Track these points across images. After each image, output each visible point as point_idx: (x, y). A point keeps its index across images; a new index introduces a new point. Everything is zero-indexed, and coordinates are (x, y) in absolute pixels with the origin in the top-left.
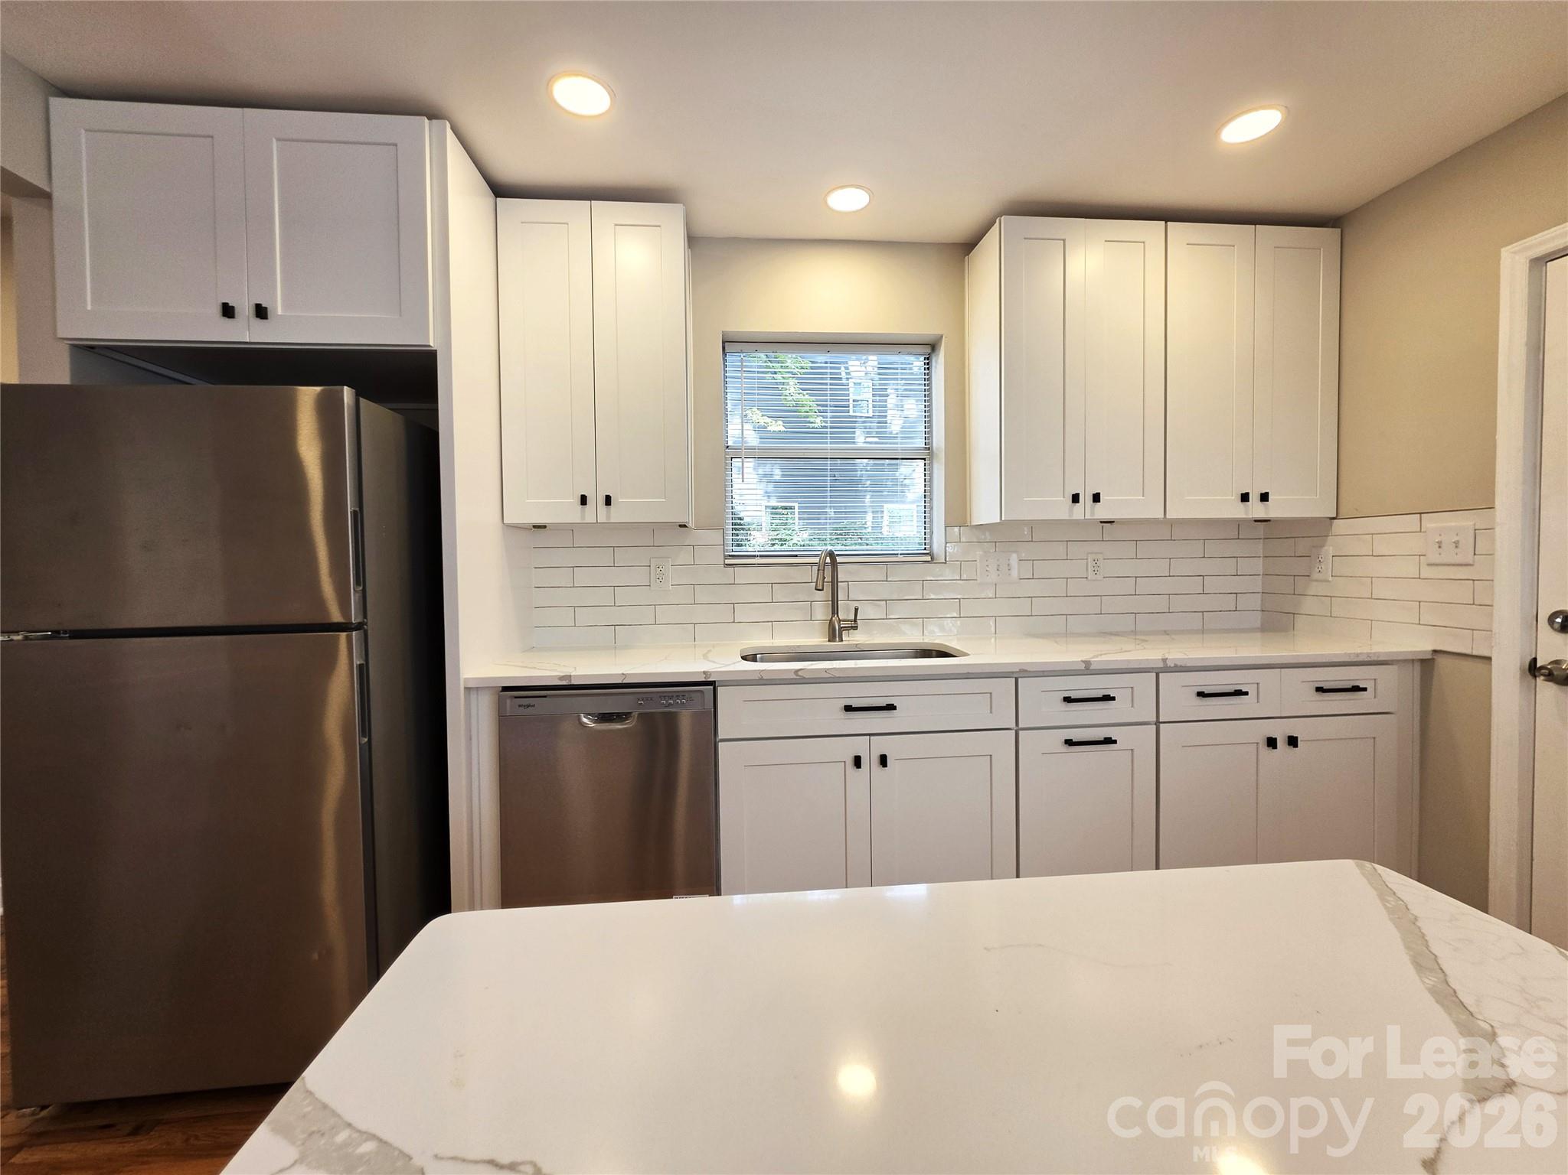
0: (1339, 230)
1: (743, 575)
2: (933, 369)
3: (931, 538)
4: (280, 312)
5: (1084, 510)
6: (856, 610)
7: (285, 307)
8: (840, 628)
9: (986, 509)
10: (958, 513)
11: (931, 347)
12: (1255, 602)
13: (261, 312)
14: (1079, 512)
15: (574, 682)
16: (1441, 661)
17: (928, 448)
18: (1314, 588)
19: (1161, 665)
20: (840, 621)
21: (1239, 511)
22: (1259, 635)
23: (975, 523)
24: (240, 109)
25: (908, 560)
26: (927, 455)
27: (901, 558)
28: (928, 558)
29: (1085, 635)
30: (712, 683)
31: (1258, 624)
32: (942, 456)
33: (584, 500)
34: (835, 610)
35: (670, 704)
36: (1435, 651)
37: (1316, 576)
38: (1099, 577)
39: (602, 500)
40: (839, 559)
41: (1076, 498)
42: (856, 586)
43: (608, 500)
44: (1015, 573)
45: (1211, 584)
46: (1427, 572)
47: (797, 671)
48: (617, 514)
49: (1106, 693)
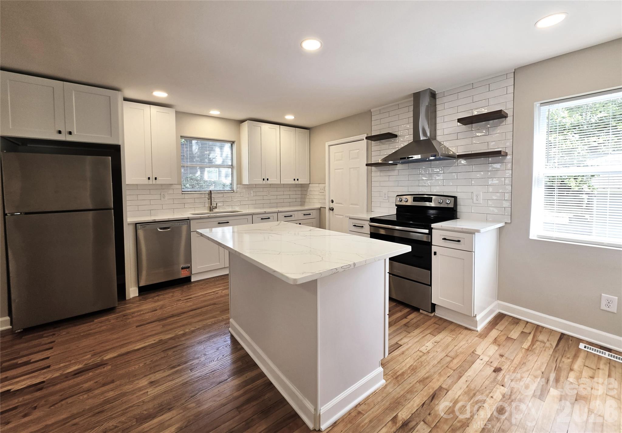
0: (309, 130)
1: (186, 196)
2: (233, 147)
3: (233, 186)
4: (75, 133)
5: (265, 182)
6: (217, 204)
7: (77, 132)
8: (213, 208)
9: (246, 181)
10: (240, 182)
11: (232, 143)
12: (299, 200)
13: (70, 133)
14: (264, 182)
15: (156, 221)
16: (321, 208)
17: (232, 165)
18: (308, 197)
19: (278, 211)
20: (212, 207)
21: (293, 182)
22: (300, 206)
23: (243, 184)
24: (62, 82)
25: (228, 192)
26: (232, 166)
27: (226, 191)
28: (233, 191)
29: (268, 208)
30: (189, 219)
31: (300, 204)
32: (236, 168)
33: (149, 178)
34: (211, 204)
35: (180, 225)
36: (321, 207)
37: (307, 195)
38: (270, 195)
39: (154, 179)
40: (212, 192)
41: (264, 179)
42: (216, 199)
43: (156, 179)
44: (252, 195)
45: (291, 196)
46: (320, 194)
47: (208, 216)
48: (158, 182)
49: (269, 217)
